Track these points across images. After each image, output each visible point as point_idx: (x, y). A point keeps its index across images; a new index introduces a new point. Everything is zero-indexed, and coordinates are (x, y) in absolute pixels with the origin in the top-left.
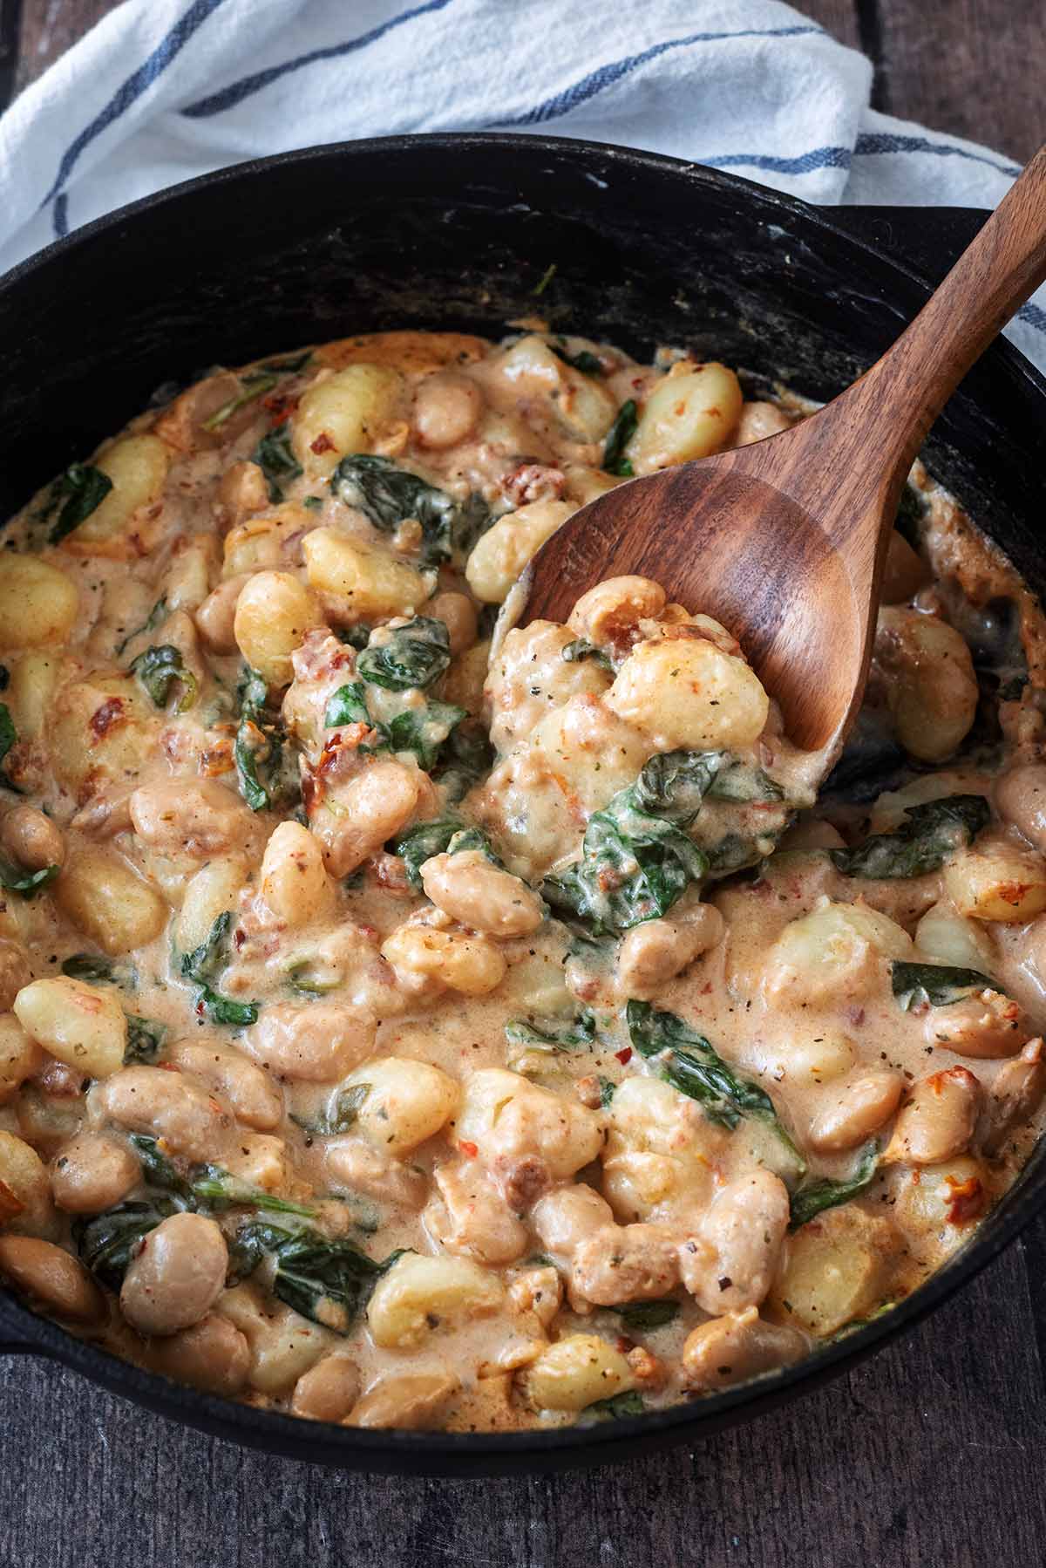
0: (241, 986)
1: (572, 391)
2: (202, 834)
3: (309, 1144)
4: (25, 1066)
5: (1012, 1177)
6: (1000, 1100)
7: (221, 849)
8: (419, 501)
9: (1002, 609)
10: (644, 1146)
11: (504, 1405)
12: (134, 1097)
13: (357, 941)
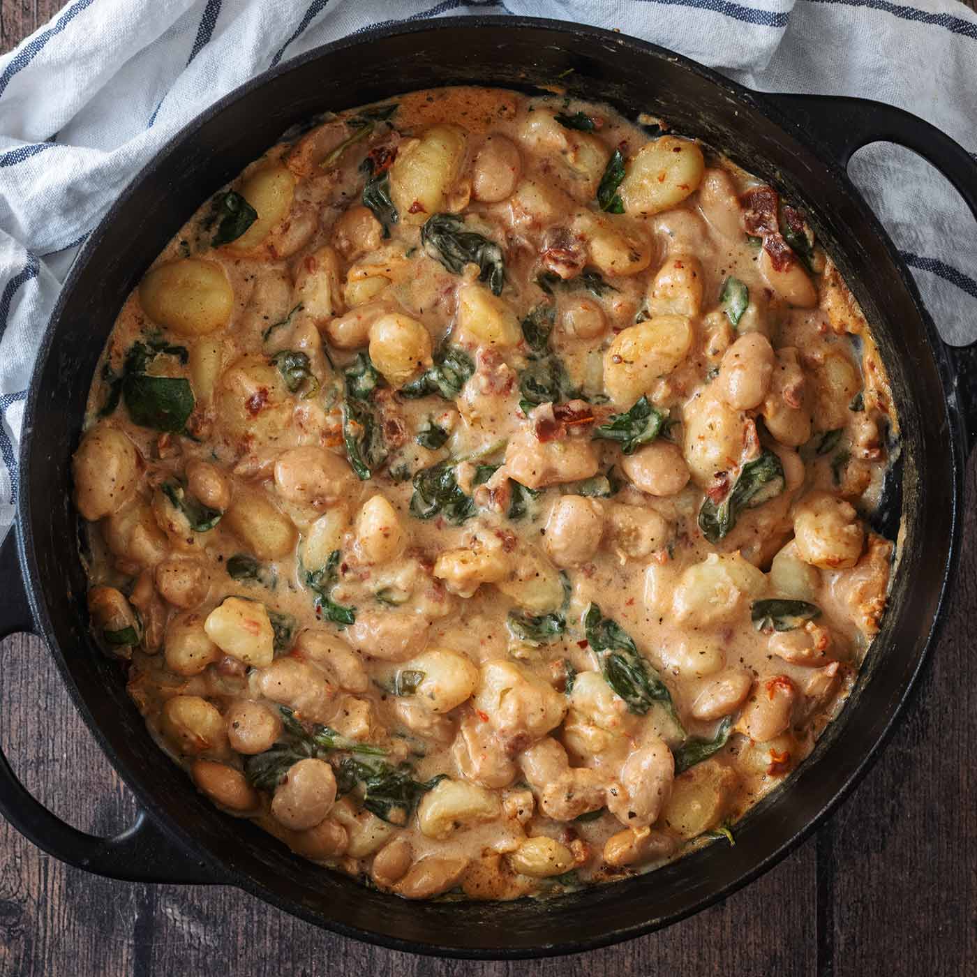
0: (345, 598)
1: (576, 149)
2: (323, 496)
3: (384, 698)
4: (210, 658)
6: (809, 699)
7: (335, 504)
10: (590, 722)
11: (496, 873)
12: (281, 689)
13: (419, 572)
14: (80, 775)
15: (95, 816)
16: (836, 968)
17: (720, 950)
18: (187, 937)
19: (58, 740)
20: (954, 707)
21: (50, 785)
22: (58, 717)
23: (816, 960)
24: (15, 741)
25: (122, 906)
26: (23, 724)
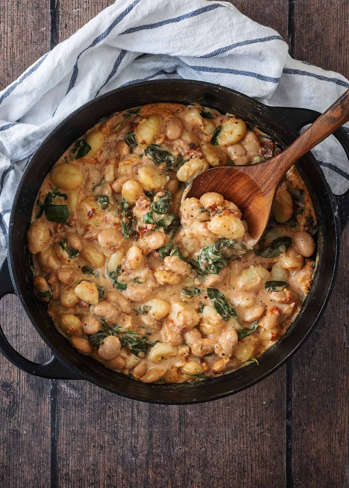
0: (123, 281)
1: (205, 125)
2: (114, 246)
3: (137, 315)
4: (77, 301)
5: (285, 331)
6: (284, 315)
7: (119, 249)
8: (166, 158)
9: (302, 192)
10: (209, 323)
11: (176, 374)
12: (101, 312)
13: (149, 272)
14: (31, 340)
15: (37, 354)
16: (293, 404)
17: (253, 398)
18: (69, 394)
19: (23, 328)
20: (334, 316)
21: (21, 343)
22: (23, 320)
23: (286, 402)
24: (8, 328)
25: (46, 384)
26: (11, 323)
